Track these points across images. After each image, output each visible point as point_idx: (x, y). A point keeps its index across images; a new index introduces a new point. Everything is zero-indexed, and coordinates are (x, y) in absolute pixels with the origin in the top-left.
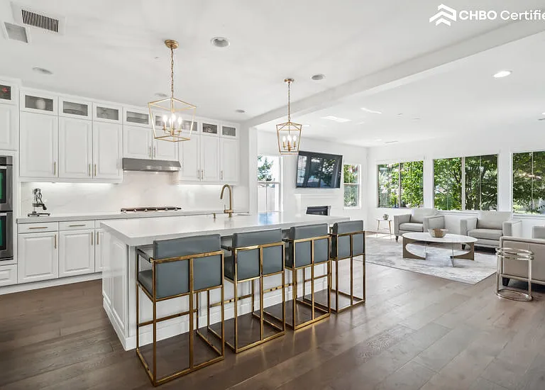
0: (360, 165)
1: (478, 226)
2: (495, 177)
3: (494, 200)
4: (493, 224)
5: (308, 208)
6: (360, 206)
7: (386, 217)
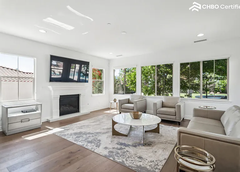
0: (104, 69)
1: (163, 106)
2: (172, 78)
3: (171, 90)
4: (170, 105)
5: (60, 96)
6: (104, 93)
7: (115, 100)
